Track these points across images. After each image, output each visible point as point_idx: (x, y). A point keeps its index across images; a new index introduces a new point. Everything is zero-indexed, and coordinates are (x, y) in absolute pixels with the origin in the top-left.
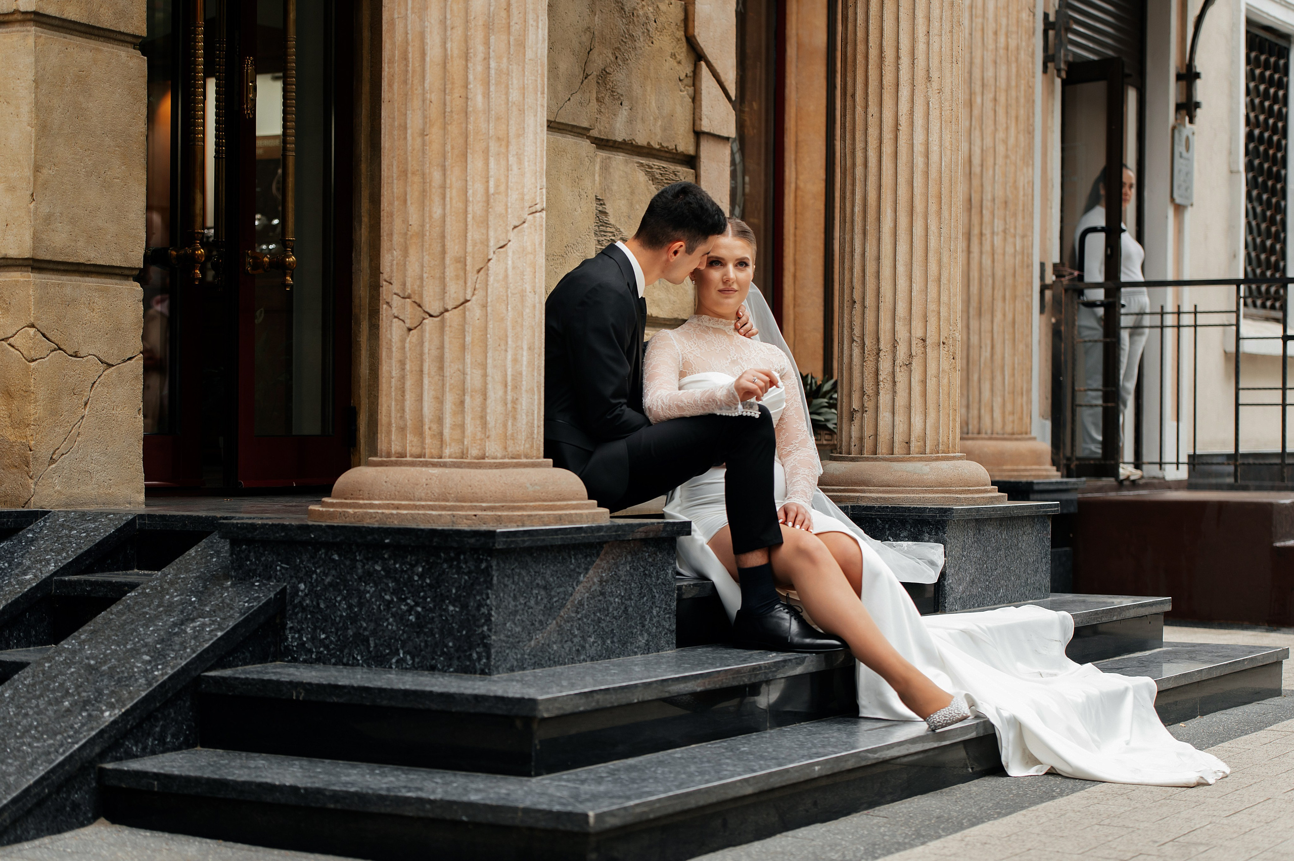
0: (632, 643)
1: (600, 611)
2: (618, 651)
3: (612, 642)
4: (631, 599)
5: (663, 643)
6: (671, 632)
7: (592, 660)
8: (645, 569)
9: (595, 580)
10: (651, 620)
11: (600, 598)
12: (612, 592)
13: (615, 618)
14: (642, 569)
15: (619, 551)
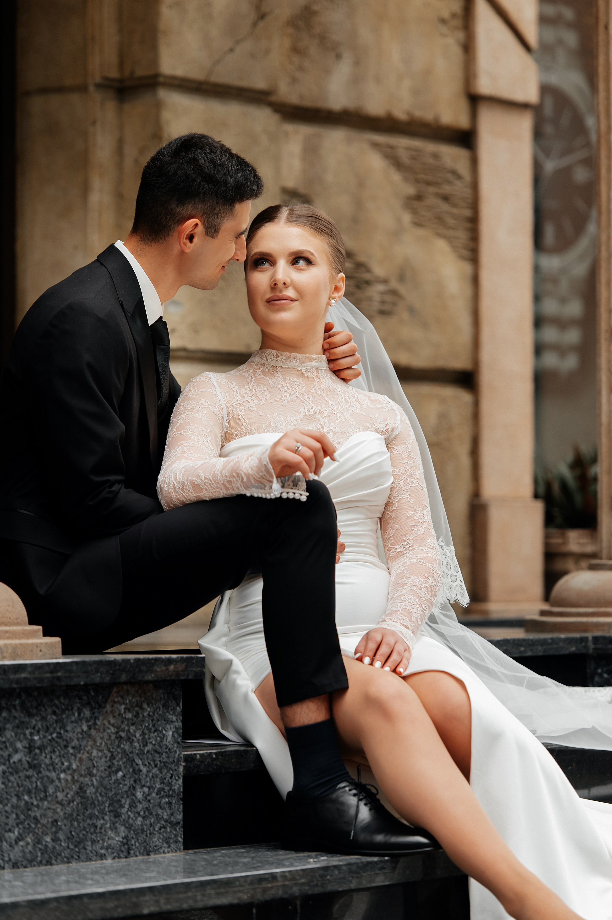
0: (93, 842)
1: (29, 792)
2: (67, 853)
3: (55, 840)
4: (91, 775)
5: (156, 840)
6: (174, 825)
7: (15, 865)
8: (119, 729)
9: (19, 745)
10: (132, 805)
11: (30, 772)
12: (52, 764)
13: (60, 803)
14: (113, 730)
15: (67, 702)
